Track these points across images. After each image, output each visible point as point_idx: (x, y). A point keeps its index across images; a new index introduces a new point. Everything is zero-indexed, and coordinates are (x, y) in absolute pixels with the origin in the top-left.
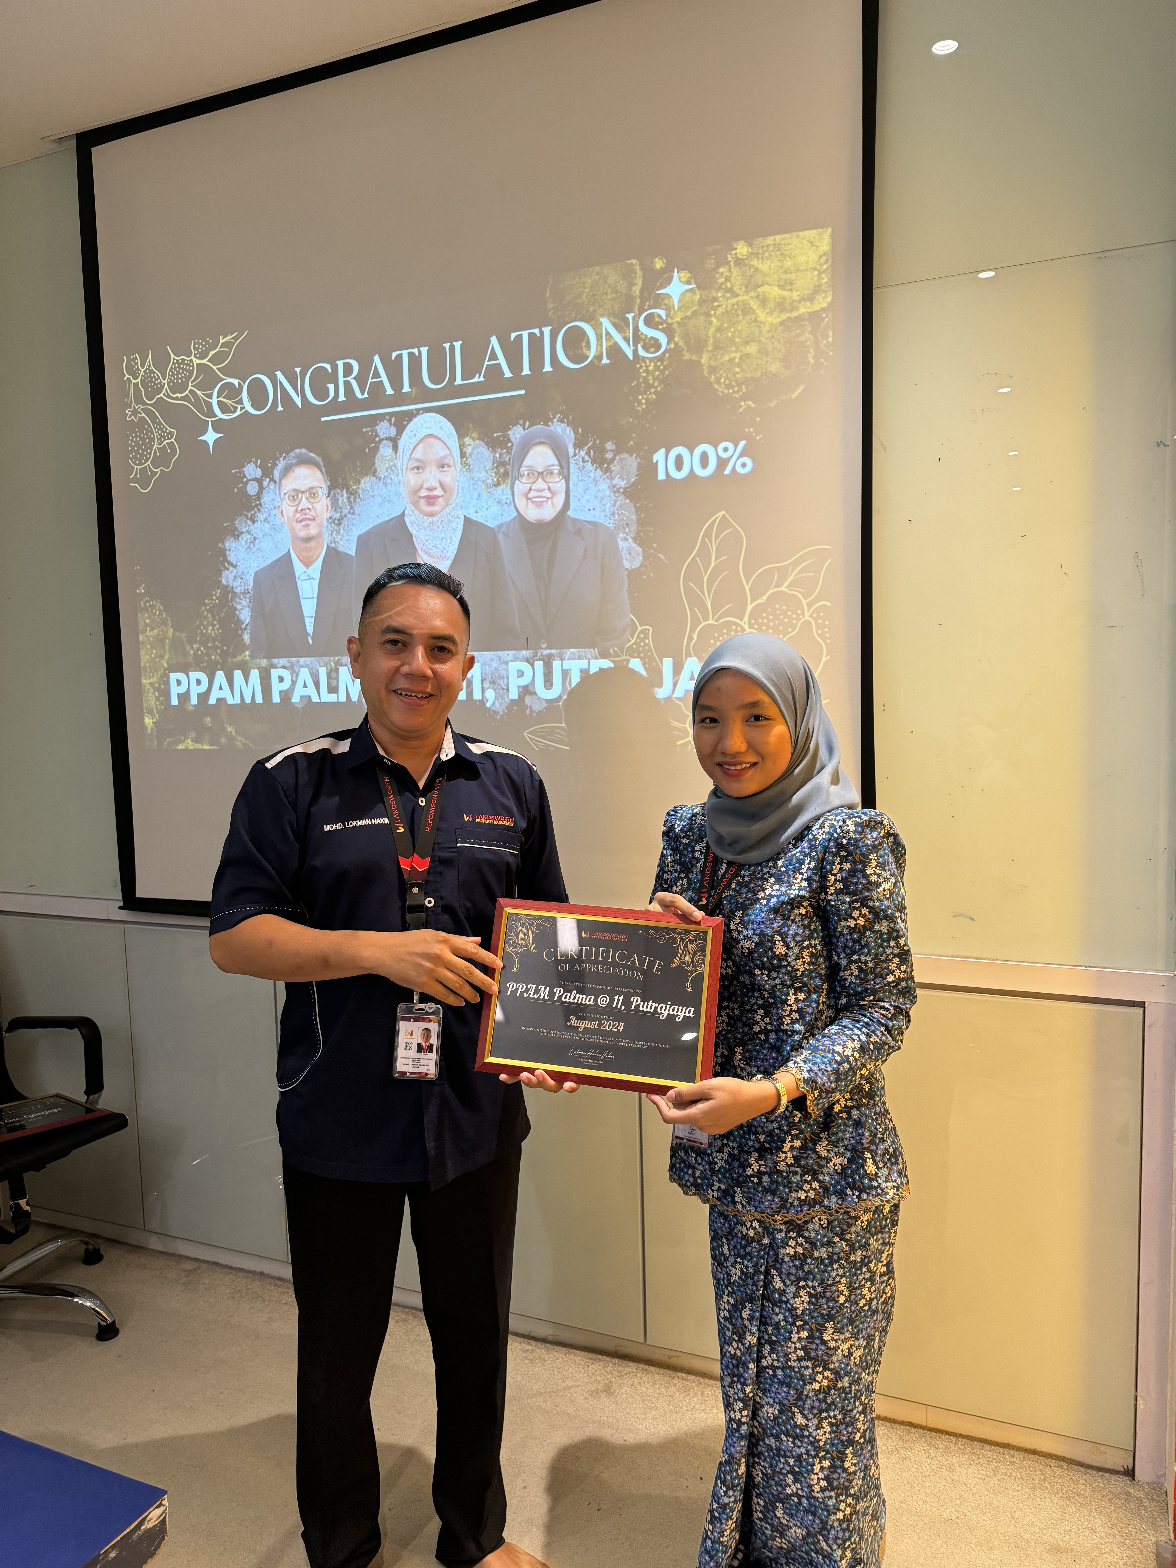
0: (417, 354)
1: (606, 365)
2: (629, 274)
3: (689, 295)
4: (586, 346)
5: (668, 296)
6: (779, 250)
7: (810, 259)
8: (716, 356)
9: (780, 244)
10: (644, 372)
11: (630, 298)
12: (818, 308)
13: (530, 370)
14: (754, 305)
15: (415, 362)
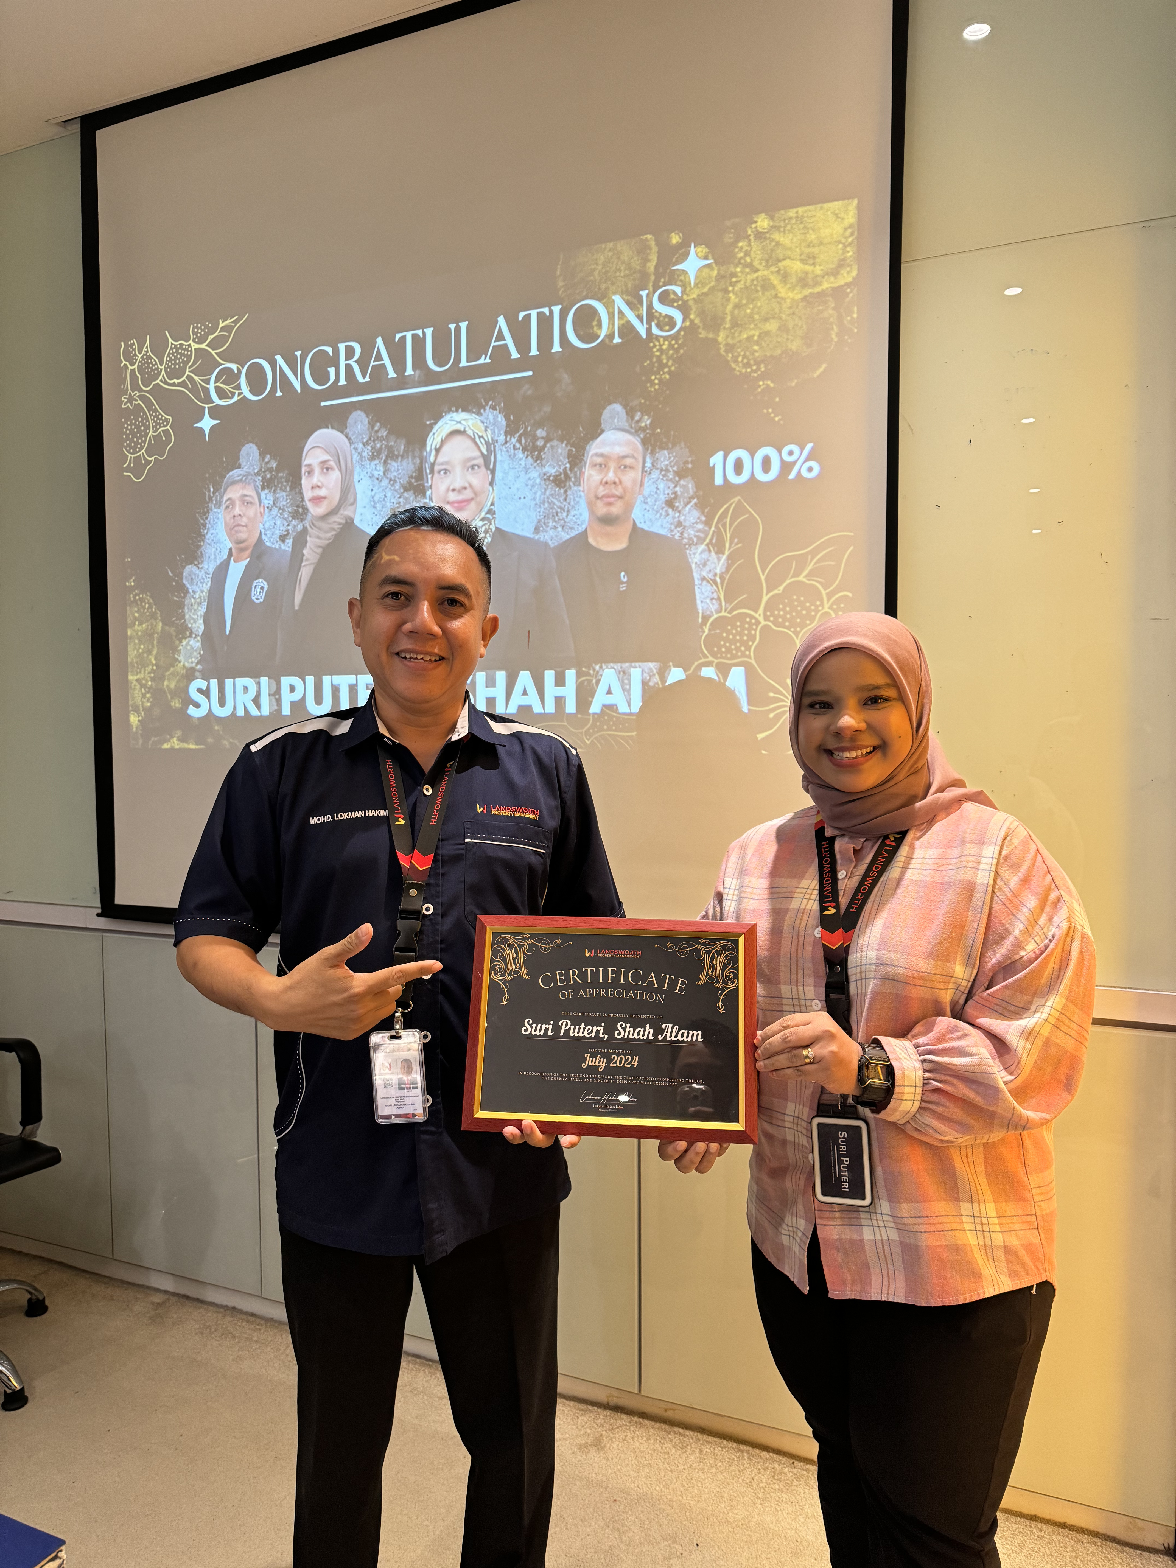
0: (421, 336)
1: (618, 345)
2: (642, 251)
3: (706, 270)
4: (596, 325)
5: (684, 272)
6: (802, 223)
7: (835, 232)
8: (734, 334)
9: (802, 216)
10: (658, 351)
11: (644, 275)
12: (842, 282)
13: (538, 351)
14: (775, 280)
15: (419, 343)
